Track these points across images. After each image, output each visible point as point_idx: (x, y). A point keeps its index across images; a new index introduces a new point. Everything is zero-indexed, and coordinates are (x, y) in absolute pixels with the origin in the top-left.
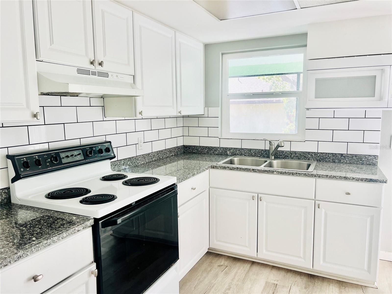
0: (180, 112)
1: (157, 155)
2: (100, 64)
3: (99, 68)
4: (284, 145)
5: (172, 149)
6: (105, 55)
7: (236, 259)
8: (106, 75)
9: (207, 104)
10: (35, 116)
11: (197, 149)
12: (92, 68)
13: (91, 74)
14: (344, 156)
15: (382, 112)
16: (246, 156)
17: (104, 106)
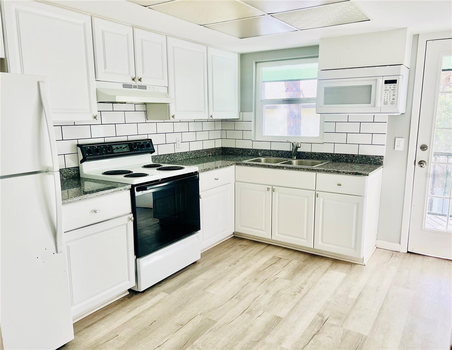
0: (211, 116)
1: (194, 154)
2: (140, 80)
3: (139, 83)
4: (301, 146)
5: (209, 150)
6: (143, 73)
7: (256, 242)
8: (144, 87)
9: (242, 110)
10: (95, 117)
11: (233, 151)
12: (133, 83)
13: (133, 87)
14: (355, 157)
15: (388, 117)
16: (274, 156)
17: (146, 111)
